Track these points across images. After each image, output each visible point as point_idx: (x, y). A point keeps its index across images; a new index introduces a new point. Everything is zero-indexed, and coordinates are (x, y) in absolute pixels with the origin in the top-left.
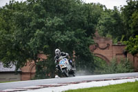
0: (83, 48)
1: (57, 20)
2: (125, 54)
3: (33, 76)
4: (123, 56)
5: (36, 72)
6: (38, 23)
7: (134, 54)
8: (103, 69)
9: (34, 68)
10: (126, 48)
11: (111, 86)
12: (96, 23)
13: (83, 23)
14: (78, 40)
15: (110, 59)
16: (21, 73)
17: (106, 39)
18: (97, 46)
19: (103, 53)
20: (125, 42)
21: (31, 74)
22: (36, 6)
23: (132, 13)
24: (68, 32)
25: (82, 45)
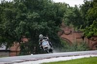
0: (54, 34)
1: (35, 14)
2: (83, 38)
3: (18, 53)
4: (81, 39)
5: (20, 51)
6: (21, 16)
7: (89, 38)
8: (67, 48)
9: (19, 47)
10: (83, 34)
11: (73, 60)
12: (62, 16)
13: (53, 16)
14: (49, 28)
15: (72, 41)
16: (10, 51)
17: (70, 28)
18: (63, 32)
19: (67, 37)
20: (83, 30)
21: (17, 52)
22: (20, 5)
23: (87, 9)
24: (43, 22)
25: (53, 32)
